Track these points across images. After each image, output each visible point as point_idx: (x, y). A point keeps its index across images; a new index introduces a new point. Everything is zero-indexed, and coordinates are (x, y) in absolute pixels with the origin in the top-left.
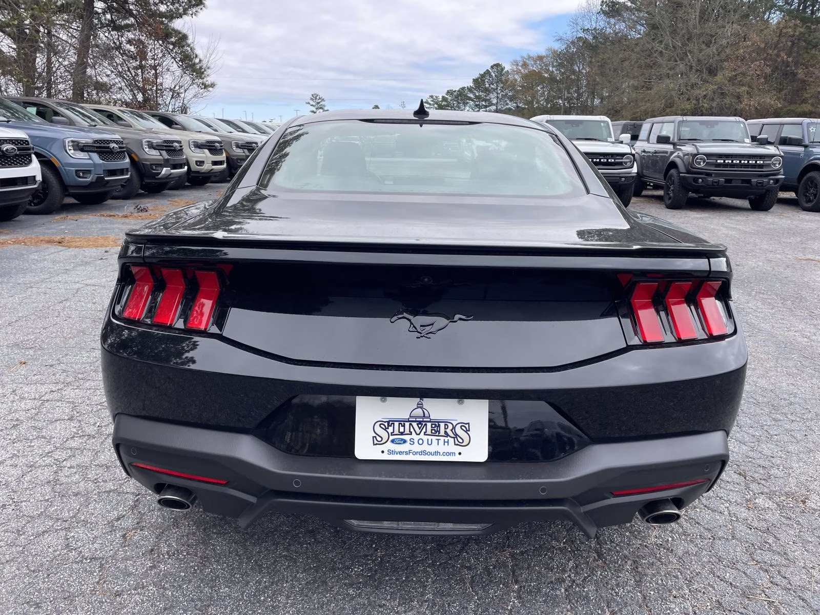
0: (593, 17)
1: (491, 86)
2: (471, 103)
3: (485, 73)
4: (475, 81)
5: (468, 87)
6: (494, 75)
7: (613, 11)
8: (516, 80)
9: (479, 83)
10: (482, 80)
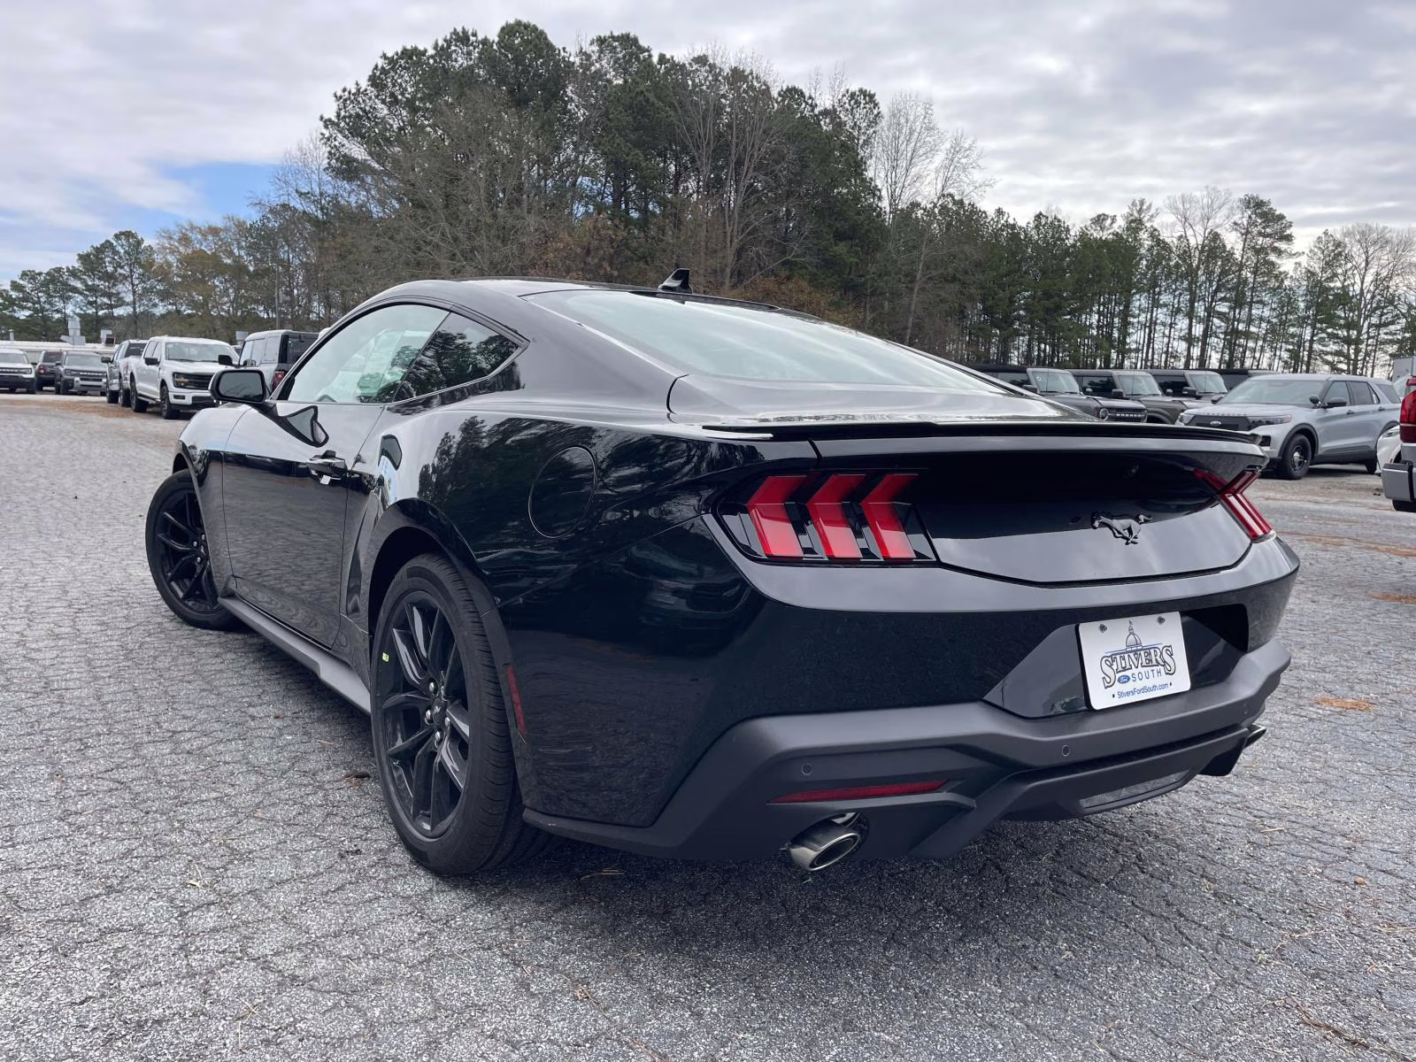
0: (314, 176)
1: (119, 270)
2: (79, 298)
3: (102, 245)
4: (84, 258)
5: (68, 268)
6: (122, 251)
7: (349, 171)
8: (170, 265)
9: (92, 263)
10: (97, 257)
